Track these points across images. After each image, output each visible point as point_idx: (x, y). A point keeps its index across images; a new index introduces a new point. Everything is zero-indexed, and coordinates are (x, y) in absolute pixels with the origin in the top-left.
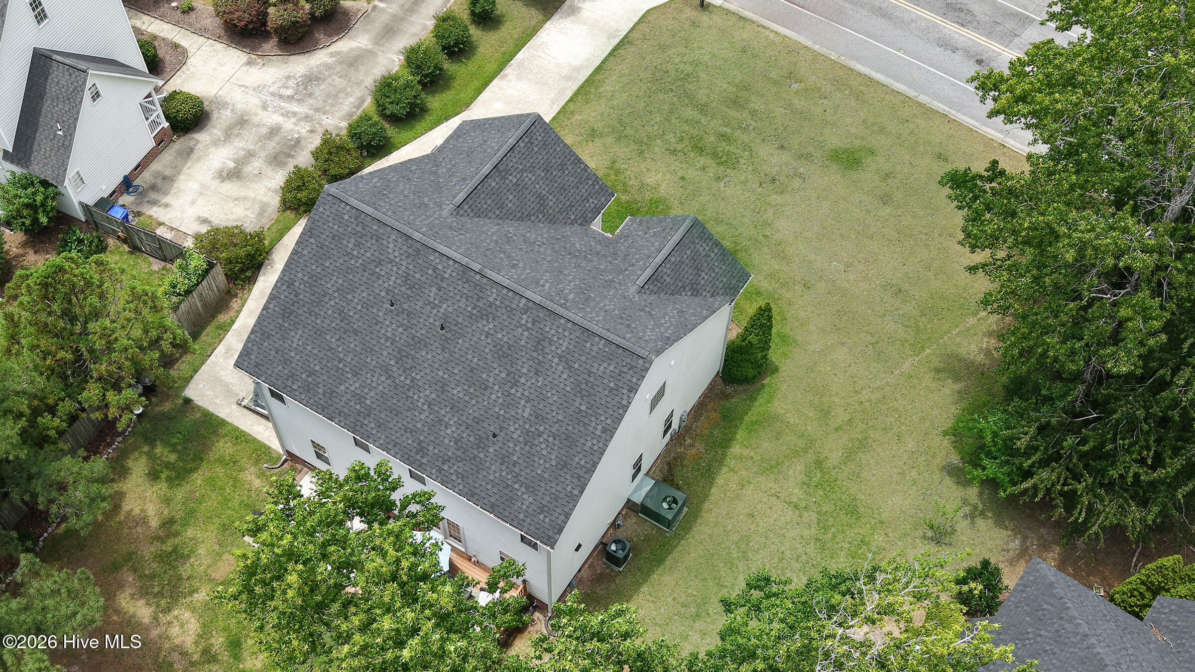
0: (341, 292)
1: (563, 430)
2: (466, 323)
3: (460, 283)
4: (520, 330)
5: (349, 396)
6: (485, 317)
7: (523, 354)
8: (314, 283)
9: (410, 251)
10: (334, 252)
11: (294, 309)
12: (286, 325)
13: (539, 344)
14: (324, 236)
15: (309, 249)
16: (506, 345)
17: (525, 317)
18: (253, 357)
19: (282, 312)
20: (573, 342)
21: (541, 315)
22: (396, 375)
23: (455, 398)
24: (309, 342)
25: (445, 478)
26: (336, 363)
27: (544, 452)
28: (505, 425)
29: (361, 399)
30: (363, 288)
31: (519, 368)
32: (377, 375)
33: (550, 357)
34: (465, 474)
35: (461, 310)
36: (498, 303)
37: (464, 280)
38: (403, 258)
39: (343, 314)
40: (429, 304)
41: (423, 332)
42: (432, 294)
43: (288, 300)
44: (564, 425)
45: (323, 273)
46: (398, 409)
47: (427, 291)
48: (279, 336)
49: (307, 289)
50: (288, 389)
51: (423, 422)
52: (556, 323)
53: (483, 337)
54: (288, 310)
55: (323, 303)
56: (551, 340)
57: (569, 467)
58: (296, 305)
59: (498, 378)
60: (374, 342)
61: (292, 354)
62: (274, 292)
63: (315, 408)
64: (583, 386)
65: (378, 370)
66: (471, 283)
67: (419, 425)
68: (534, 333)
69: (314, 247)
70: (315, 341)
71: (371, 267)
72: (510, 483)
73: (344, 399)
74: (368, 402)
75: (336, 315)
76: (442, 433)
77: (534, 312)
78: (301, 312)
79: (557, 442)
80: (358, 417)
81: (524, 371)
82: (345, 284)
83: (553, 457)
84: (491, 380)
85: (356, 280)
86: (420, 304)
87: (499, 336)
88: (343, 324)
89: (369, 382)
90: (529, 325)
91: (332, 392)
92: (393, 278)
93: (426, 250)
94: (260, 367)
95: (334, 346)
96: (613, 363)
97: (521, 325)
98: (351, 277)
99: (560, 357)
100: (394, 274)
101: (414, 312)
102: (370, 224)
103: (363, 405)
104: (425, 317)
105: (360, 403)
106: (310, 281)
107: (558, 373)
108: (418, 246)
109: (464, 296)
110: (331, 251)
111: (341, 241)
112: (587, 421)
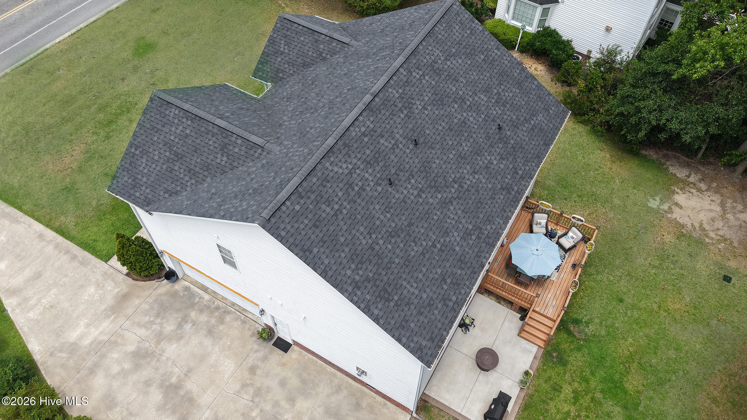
0: (372, 231)
1: (497, 76)
2: (414, 122)
3: (380, 116)
4: (424, 81)
5: (465, 244)
6: (411, 105)
7: (442, 85)
8: (359, 258)
9: (344, 152)
10: (332, 228)
11: (382, 285)
12: (396, 298)
13: (435, 70)
14: (313, 237)
15: (323, 257)
16: (434, 96)
17: (414, 74)
18: (424, 343)
19: (383, 301)
20: (437, 46)
21: (414, 61)
22: (450, 196)
23: (471, 149)
24: (415, 275)
25: (528, 176)
26: (436, 250)
27: (511, 95)
28: (492, 117)
29: (467, 234)
30: (371, 207)
31: (451, 92)
32: (449, 213)
33: (446, 67)
34: (524, 159)
35: (403, 123)
36: (400, 91)
37: (378, 112)
38: (349, 160)
39: (393, 233)
40: (394, 149)
41: (417, 161)
42: (386, 144)
43: (372, 291)
44: (494, 74)
45: (350, 246)
46: (477, 201)
47: (383, 148)
48: (406, 309)
49: (364, 267)
50: (456, 306)
51: (488, 182)
52: (422, 52)
53: (426, 112)
54: (382, 293)
55: (381, 252)
56: (433, 61)
58: (378, 283)
59: (458, 110)
60: (421, 208)
61: (425, 296)
62: (362, 306)
63: (473, 281)
64: (468, 51)
65: (445, 211)
66: (382, 107)
67: (490, 186)
68: (427, 72)
69: (322, 250)
70: (414, 269)
71: (352, 193)
72: (530, 127)
73: (467, 249)
74: (470, 227)
75: (393, 241)
76: (497, 168)
77: (411, 65)
78: (385, 279)
79: (505, 83)
80: (482, 240)
81: (454, 89)
82: (365, 224)
83: (514, 89)
84: (459, 116)
85: (362, 212)
86: (392, 157)
87: (426, 99)
88: (402, 236)
89: (454, 222)
90: (421, 73)
91: (460, 260)
92: (367, 175)
93: (346, 137)
94: (434, 336)
95: (421, 249)
96: (454, 25)
97: (420, 79)
98: (359, 217)
99: (446, 59)
100: (362, 174)
101: (399, 164)
102: (311, 184)
103: (472, 232)
104: (404, 156)
105: (471, 235)
106: (356, 261)
107: (457, 65)
108: (340, 143)
109: (391, 116)
110: (330, 232)
111: (321, 219)
112: (491, 58)
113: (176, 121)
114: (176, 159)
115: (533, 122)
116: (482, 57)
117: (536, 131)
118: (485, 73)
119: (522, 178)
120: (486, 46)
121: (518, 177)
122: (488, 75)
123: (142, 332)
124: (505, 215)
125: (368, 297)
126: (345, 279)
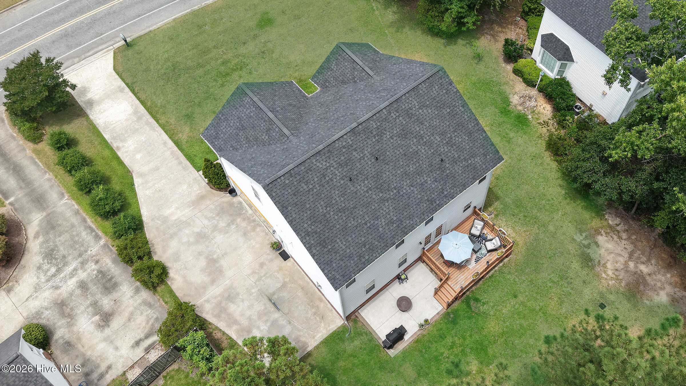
0: (328, 206)
1: (454, 125)
2: (380, 146)
3: (358, 137)
4: (398, 120)
5: (387, 228)
6: (382, 134)
8: (315, 219)
9: (327, 155)
10: (304, 198)
11: (324, 237)
12: (330, 247)
13: (408, 114)
14: (291, 200)
15: (293, 213)
16: (401, 131)
17: (392, 114)
18: (338, 277)
19: (321, 247)
20: (416, 98)
21: (395, 106)
22: (388, 196)
23: (414, 171)
24: (347, 238)
25: (451, 196)
26: (366, 227)
27: (460, 140)
28: (439, 152)
29: (391, 222)
30: (333, 192)
31: (415, 131)
32: (383, 207)
33: (418, 113)
34: (453, 185)
35: (372, 144)
36: (379, 124)
37: (358, 135)
38: (328, 161)
39: (342, 210)
40: (361, 160)
41: (374, 170)
42: (356, 155)
43: (316, 240)
44: (452, 124)
45: (312, 211)
46: (406, 203)
47: (353, 157)
48: (334, 255)
49: (316, 225)
50: (366, 262)
51: (419, 194)
52: (403, 101)
53: (392, 141)
54: (322, 242)
55: (329, 219)
56: (410, 108)
57: (471, 132)
58: (321, 236)
59: (415, 144)
60: (365, 200)
61: (348, 251)
62: (307, 246)
63: (384, 251)
64: (439, 105)
65: (381, 205)
66: (361, 132)
67: (419, 196)
68: (402, 114)
69: (294, 209)
70: (348, 234)
71: (324, 181)
72: (466, 164)
73: (387, 231)
74: (395, 218)
75: (340, 215)
76: (429, 186)
77: (392, 108)
78: (327, 235)
79: (459, 132)
80: (400, 228)
81: (418, 129)
82: (325, 201)
83: (464, 137)
84: (414, 148)
85: (326, 193)
86: (358, 164)
87: (395, 132)
88: (347, 213)
89: (384, 213)
90: (397, 114)
91: (380, 236)
92: (337, 172)
93: (331, 146)
94: (346, 274)
95: (356, 224)
96: (435, 85)
97: (395, 118)
98: (323, 196)
99: (420, 108)
100: (334, 171)
101: (360, 169)
102: (299, 170)
103: (395, 222)
104: (366, 165)
105: (393, 223)
106: (312, 221)
107: (427, 113)
108: (326, 149)
109: (366, 139)
110: (302, 200)
111: (299, 191)
112: (455, 112)
113: (247, 106)
114: (242, 129)
115: (470, 162)
116: (448, 110)
117: (470, 168)
118: (445, 122)
119: (446, 196)
120: (454, 103)
121: (443, 195)
122: (448, 124)
123: (206, 222)
124: (423, 217)
125: (312, 242)
126: (302, 228)
